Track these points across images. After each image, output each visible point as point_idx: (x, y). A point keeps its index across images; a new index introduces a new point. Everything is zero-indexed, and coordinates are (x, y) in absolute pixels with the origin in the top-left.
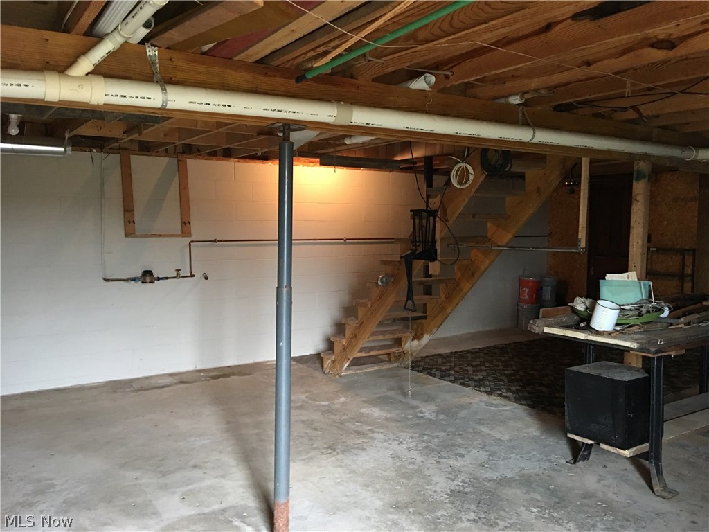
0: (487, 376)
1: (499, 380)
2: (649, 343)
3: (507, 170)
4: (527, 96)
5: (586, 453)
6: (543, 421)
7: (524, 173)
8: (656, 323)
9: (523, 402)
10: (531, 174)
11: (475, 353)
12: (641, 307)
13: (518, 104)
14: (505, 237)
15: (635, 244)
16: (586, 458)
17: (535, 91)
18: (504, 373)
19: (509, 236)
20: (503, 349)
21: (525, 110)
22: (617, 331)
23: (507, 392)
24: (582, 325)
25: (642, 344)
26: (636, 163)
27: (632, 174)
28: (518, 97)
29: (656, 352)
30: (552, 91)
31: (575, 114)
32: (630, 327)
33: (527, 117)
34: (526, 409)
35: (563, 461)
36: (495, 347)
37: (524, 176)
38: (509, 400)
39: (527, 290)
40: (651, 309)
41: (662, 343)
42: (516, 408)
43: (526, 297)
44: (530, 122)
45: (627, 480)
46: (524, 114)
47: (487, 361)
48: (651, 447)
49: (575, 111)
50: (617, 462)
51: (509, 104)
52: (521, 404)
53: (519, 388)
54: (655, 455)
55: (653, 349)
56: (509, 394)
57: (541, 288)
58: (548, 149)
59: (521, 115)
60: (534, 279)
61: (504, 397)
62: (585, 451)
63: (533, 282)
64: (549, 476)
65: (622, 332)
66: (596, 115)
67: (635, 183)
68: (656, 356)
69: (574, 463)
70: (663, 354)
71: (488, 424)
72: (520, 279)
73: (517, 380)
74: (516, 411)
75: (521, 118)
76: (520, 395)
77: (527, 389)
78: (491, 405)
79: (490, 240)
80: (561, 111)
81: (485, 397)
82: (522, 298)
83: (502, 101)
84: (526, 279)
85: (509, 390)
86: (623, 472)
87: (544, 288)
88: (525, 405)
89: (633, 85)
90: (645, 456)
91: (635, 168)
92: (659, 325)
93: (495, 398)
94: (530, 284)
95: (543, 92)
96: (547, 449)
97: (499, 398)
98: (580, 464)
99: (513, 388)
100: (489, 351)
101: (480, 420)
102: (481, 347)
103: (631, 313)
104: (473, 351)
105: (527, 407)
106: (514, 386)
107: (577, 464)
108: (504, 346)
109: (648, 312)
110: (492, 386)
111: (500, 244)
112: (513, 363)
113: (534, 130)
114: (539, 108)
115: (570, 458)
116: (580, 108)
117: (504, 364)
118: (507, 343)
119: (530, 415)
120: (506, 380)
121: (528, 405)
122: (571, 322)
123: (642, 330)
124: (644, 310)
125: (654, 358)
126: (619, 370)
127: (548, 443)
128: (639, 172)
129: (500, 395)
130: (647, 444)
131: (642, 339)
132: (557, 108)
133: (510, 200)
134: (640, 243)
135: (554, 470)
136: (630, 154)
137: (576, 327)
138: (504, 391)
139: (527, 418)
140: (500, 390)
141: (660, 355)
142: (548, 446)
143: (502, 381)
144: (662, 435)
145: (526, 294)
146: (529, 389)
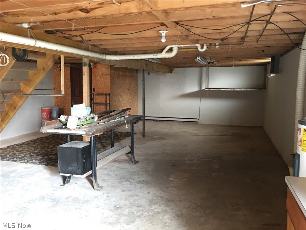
0: (26, 155)
1: (32, 156)
2: (89, 131)
3: (26, 58)
4: (31, 25)
5: (68, 180)
6: (51, 170)
7: (36, 60)
8: (93, 123)
9: (43, 164)
10: (40, 61)
11: (20, 145)
12: (87, 117)
13: (27, 28)
14: (30, 90)
15: (85, 92)
16: (69, 182)
17: (35, 22)
18: (34, 152)
19: (31, 89)
20: (35, 141)
21: (31, 31)
22: (78, 128)
23: (35, 160)
24: (63, 127)
25: (86, 132)
26: (83, 59)
27: (82, 64)
28: (27, 24)
29: (92, 135)
30: (43, 24)
31: (55, 35)
32: (83, 126)
33: (32, 34)
34: (44, 167)
35: (59, 185)
36: (31, 141)
37: (37, 62)
38: (36, 164)
39: (45, 113)
40: (90, 118)
41: (94, 131)
42: (39, 167)
43: (45, 117)
44: (33, 37)
45: (85, 187)
46: (30, 33)
47: (26, 148)
48: (92, 172)
49: (55, 34)
50: (81, 181)
51: (22, 27)
52: (42, 165)
53: (41, 158)
54: (94, 174)
55: (90, 134)
56: (37, 161)
57: (52, 112)
58: (44, 50)
59: (29, 33)
60: (48, 109)
61: (34, 163)
62: (68, 179)
63: (48, 110)
64: (52, 193)
65: (79, 128)
66: (65, 37)
67: (83, 67)
68: (92, 136)
69: (64, 185)
70: (94, 135)
71: (25, 177)
72: (41, 109)
73: (40, 155)
74: (39, 168)
75: (29, 34)
76: (42, 161)
77: (45, 157)
78: (27, 168)
79: (22, 91)
80: (49, 34)
81: (24, 165)
82: (43, 117)
83: (19, 25)
84: (45, 108)
85: (36, 160)
86: (83, 184)
87: (53, 112)
88: (43, 165)
89: (75, 26)
90: (91, 176)
91: (83, 61)
92: (94, 124)
93: (29, 164)
94: (47, 111)
95: (38, 23)
96: (52, 182)
97: (31, 164)
98: (66, 185)
99: (38, 158)
100: (28, 143)
101: (22, 176)
102: (23, 142)
103: (83, 120)
104: (19, 144)
105: (45, 166)
106: (39, 157)
107: (65, 185)
108: (35, 140)
109: (89, 119)
110: (28, 159)
111: (27, 93)
112: (39, 147)
113: (36, 41)
114: (38, 31)
115: (62, 183)
116: (57, 33)
117: (34, 148)
118: (37, 138)
119: (46, 169)
120: (35, 155)
121: (45, 165)
122: (59, 126)
123: (87, 126)
124: (88, 119)
125: (92, 137)
126: (79, 143)
127: (53, 179)
128: (84, 63)
129: (32, 163)
130: (91, 171)
131: (87, 130)
132: (46, 32)
133: (31, 73)
134: (87, 91)
135: (55, 190)
136: (80, 55)
137: (61, 128)
138: (34, 160)
139: (44, 171)
140: (32, 160)
141: (93, 135)
142: (53, 181)
143: (33, 156)
144: (97, 166)
145: (45, 115)
146: (46, 157)
